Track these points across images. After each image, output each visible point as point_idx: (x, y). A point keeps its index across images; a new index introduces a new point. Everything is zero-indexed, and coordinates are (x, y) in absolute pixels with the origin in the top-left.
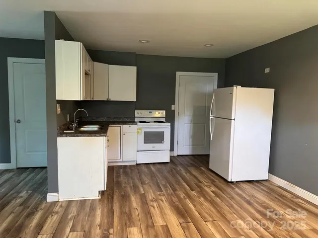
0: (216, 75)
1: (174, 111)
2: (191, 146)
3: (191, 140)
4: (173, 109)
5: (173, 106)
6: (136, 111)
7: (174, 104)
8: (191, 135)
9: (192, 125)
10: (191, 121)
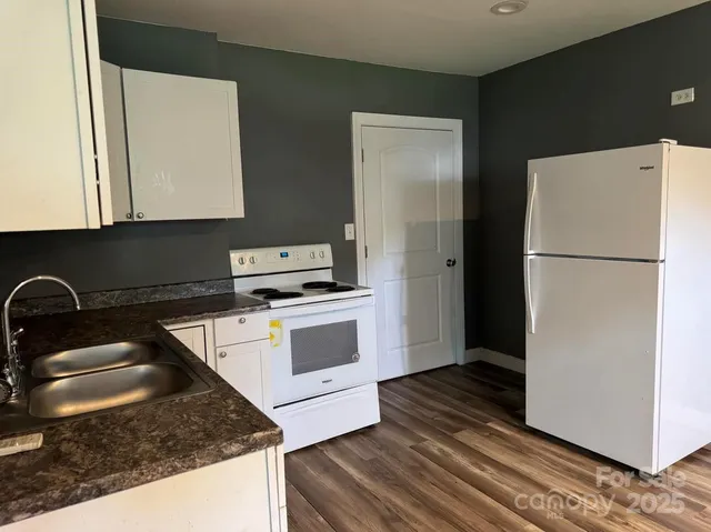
0: (456, 125)
1: (353, 243)
2: (405, 350)
3: (405, 328)
4: (349, 237)
5: (349, 228)
6: (234, 256)
7: (352, 220)
8: (405, 314)
9: (405, 282)
10: (402, 271)
